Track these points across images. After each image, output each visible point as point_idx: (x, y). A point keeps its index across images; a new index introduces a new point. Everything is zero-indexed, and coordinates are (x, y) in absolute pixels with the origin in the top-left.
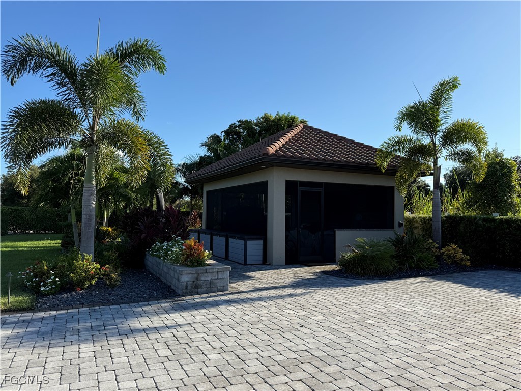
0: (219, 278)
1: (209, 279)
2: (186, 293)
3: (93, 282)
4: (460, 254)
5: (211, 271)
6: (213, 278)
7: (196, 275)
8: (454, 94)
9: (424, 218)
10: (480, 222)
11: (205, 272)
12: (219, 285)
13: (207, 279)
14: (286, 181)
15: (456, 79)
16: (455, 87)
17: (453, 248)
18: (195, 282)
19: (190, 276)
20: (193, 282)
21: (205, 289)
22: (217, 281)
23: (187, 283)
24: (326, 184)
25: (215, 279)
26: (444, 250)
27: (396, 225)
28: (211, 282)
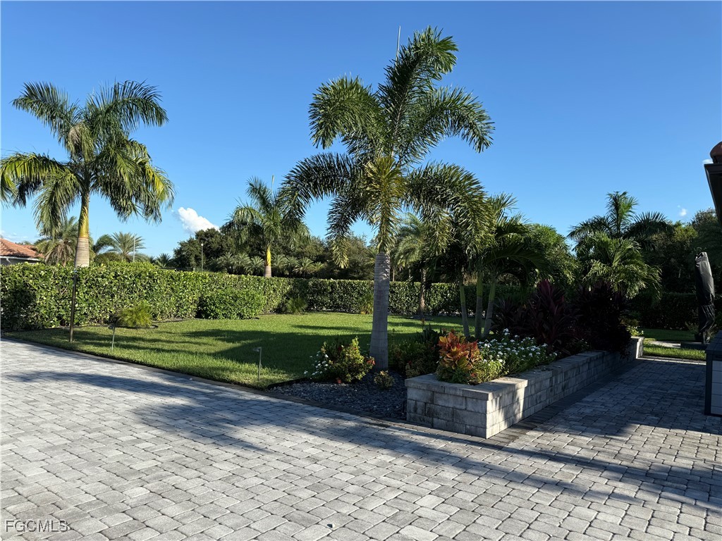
0: (469, 408)
1: (451, 405)
2: (414, 418)
3: (360, 377)
5: (452, 392)
6: (458, 407)
7: (430, 394)
11: (442, 391)
12: (467, 421)
13: (447, 405)
18: (428, 405)
19: (421, 392)
20: (426, 403)
21: (445, 422)
22: (465, 413)
23: (416, 404)
25: (461, 410)
28: (454, 413)
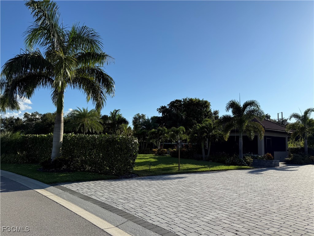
17: (312, 157)
26: (310, 158)
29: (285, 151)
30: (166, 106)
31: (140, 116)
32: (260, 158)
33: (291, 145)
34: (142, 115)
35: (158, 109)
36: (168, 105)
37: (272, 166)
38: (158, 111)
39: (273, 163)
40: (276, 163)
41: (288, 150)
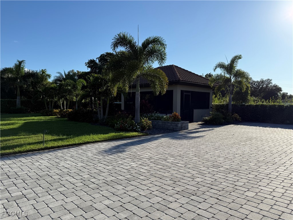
0: (186, 125)
4: (238, 117)
8: (239, 61)
9: (217, 105)
10: (239, 106)
14: (181, 90)
15: (240, 56)
16: (240, 58)
17: (236, 115)
24: (192, 92)
26: (233, 116)
27: (210, 107)
29: (208, 108)
30: (95, 60)
31: (75, 73)
32: (165, 118)
33: (216, 102)
34: (77, 71)
35: (86, 63)
36: (97, 58)
37: (178, 130)
38: (86, 65)
39: (179, 125)
40: (184, 125)
41: (211, 107)
